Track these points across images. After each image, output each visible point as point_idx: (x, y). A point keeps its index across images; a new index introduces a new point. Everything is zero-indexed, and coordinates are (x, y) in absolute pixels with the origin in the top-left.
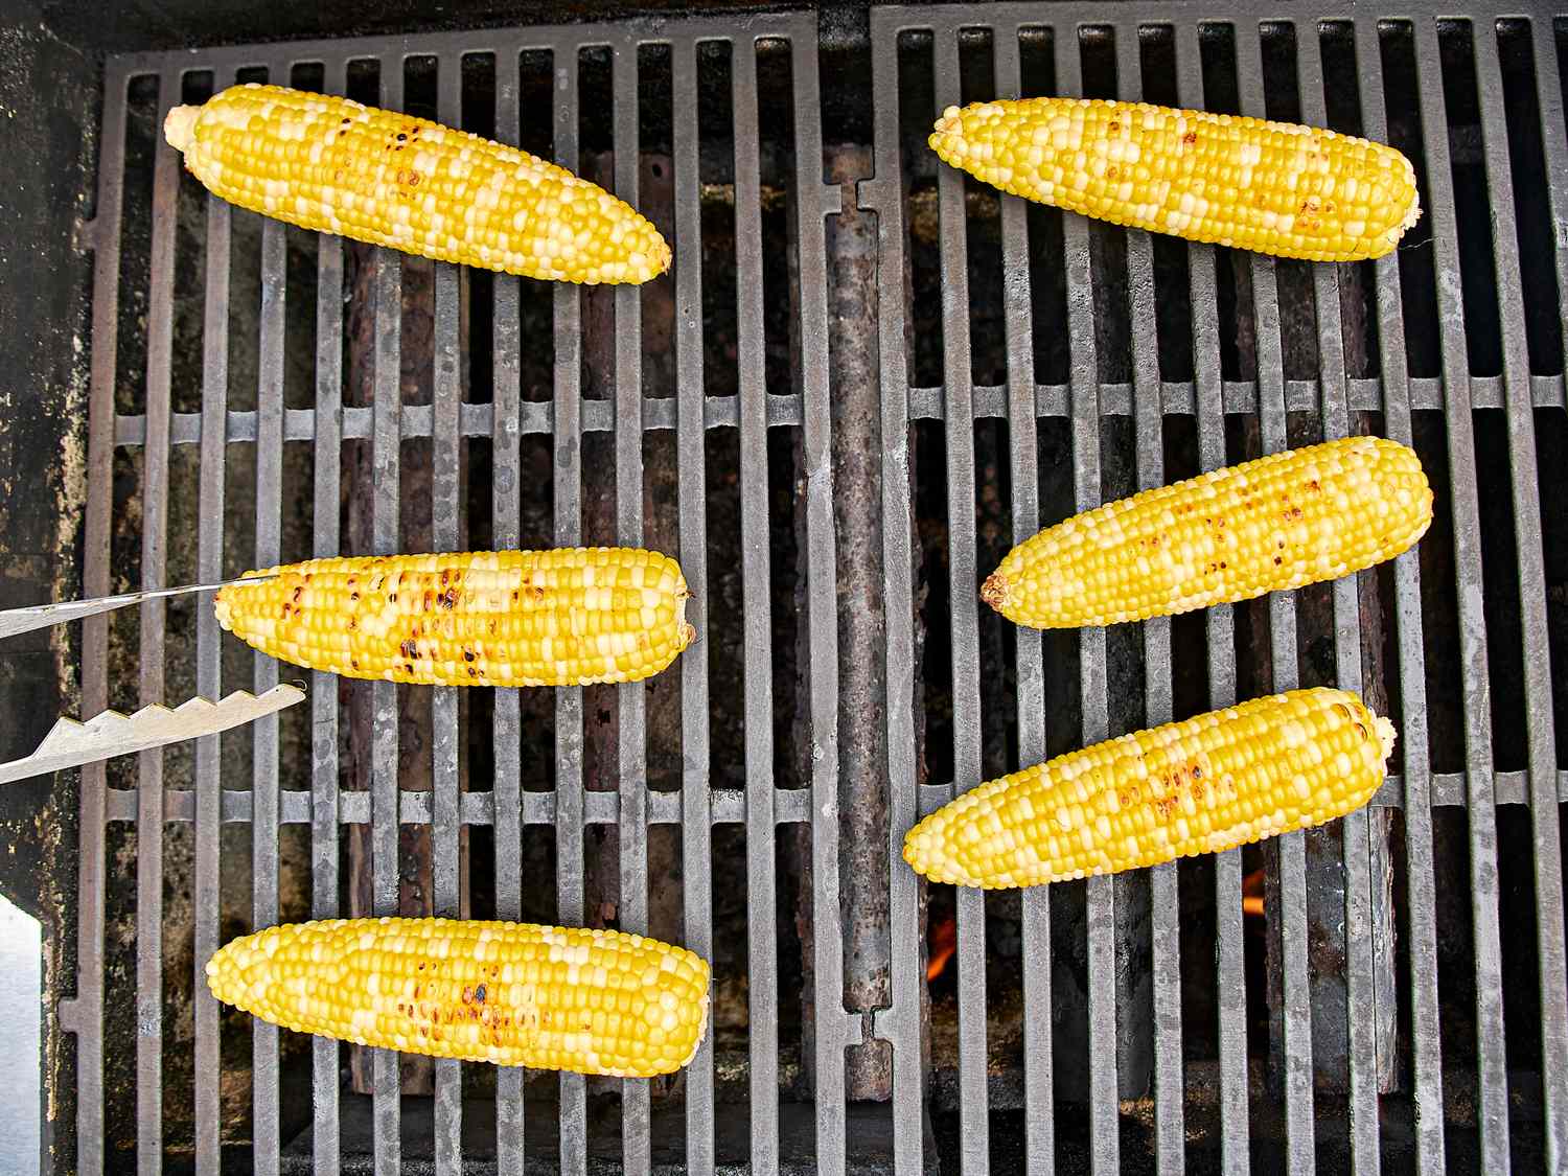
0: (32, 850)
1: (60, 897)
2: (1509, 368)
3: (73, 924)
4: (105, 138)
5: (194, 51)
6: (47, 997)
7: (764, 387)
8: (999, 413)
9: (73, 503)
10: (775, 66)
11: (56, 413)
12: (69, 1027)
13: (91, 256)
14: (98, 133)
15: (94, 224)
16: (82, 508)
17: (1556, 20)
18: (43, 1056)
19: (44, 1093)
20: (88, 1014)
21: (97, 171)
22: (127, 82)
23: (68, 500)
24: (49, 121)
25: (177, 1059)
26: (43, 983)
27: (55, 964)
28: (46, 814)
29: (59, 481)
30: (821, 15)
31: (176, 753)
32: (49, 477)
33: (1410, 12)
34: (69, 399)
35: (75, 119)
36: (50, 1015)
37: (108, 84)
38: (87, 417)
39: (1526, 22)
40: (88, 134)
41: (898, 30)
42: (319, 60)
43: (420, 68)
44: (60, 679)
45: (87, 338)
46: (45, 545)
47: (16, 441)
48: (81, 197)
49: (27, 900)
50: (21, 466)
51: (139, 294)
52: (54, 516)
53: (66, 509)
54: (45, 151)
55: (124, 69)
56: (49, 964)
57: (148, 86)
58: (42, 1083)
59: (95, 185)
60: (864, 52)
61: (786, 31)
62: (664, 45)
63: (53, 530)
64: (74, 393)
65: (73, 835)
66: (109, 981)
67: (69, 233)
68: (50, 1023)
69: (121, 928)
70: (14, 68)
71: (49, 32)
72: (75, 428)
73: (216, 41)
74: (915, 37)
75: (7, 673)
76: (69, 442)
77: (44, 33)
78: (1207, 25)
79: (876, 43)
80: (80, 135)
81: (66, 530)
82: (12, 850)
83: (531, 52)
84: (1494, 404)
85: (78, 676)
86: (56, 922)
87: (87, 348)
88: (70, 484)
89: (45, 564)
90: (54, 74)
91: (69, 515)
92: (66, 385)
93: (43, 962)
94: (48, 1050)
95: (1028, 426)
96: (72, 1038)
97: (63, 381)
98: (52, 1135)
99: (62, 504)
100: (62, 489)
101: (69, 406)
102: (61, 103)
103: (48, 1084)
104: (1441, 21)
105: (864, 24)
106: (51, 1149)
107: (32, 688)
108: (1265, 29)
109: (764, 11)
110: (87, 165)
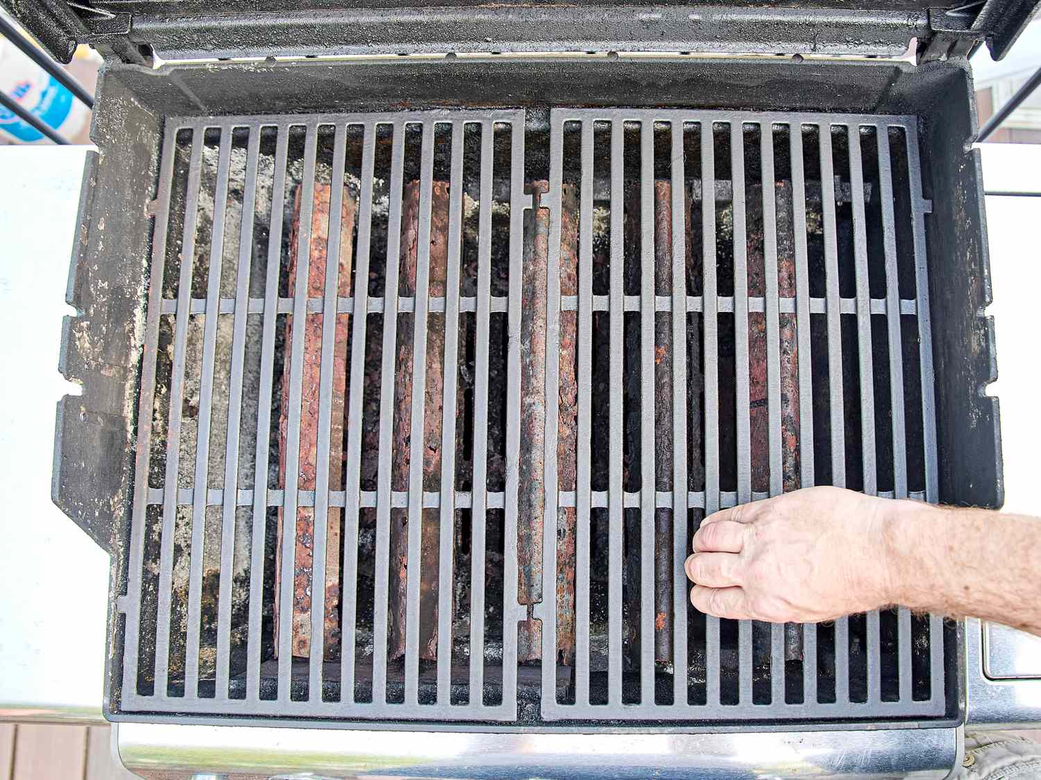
0: (108, 516)
1: (121, 543)
2: (859, 294)
3: (127, 559)
4: (163, 161)
5: (211, 117)
6: (112, 594)
7: (489, 292)
8: (605, 309)
9: (138, 345)
10: (503, 136)
11: (132, 296)
12: (122, 610)
13: (153, 219)
14: (160, 157)
15: (155, 202)
16: (143, 346)
17: (890, 128)
18: (108, 625)
19: (108, 644)
20: (132, 605)
21: (159, 176)
22: (176, 132)
23: (136, 341)
24: (134, 147)
25: (181, 641)
26: (110, 587)
27: (117, 578)
28: (116, 499)
29: (132, 330)
30: (528, 112)
31: (189, 481)
32: (127, 328)
33: (818, 120)
34: (139, 291)
35: (148, 148)
36: (113, 604)
37: (166, 131)
38: (147, 300)
39: (874, 127)
40: (154, 157)
41: (564, 120)
42: (275, 125)
43: (327, 131)
44: (127, 431)
45: (149, 260)
46: (123, 362)
47: (110, 307)
48: (150, 188)
49: (103, 540)
50: (112, 320)
51: (179, 242)
52: (129, 348)
53: (135, 346)
54: (131, 162)
55: (175, 125)
56: (114, 577)
57: (187, 135)
58: (107, 638)
59: (157, 183)
60: (547, 131)
61: (508, 119)
62: (449, 124)
63: (127, 356)
64: (142, 288)
65: (130, 513)
66: (145, 592)
67: (143, 206)
68: (112, 607)
69: (154, 565)
70: (116, 119)
71: (136, 103)
72: (142, 306)
73: (223, 113)
74: (574, 125)
75: (99, 424)
76: (138, 312)
77: (134, 103)
78: (719, 123)
79: (552, 127)
80: (150, 157)
81: (134, 357)
82: (97, 514)
83: (382, 125)
84: (852, 312)
85: (136, 431)
86: (119, 556)
87: (149, 266)
88: (138, 333)
89: (122, 372)
90: (137, 124)
91: (137, 349)
92: (138, 282)
93: (111, 576)
94: (110, 622)
95: (620, 315)
96: (123, 616)
97: (135, 280)
98: (110, 666)
99: (133, 342)
100: (134, 335)
101: (139, 294)
102: (141, 139)
103: (110, 639)
104: (833, 125)
105: (547, 118)
106: (110, 674)
107: (113, 434)
108: (747, 127)
109: (499, 109)
110: (153, 172)
